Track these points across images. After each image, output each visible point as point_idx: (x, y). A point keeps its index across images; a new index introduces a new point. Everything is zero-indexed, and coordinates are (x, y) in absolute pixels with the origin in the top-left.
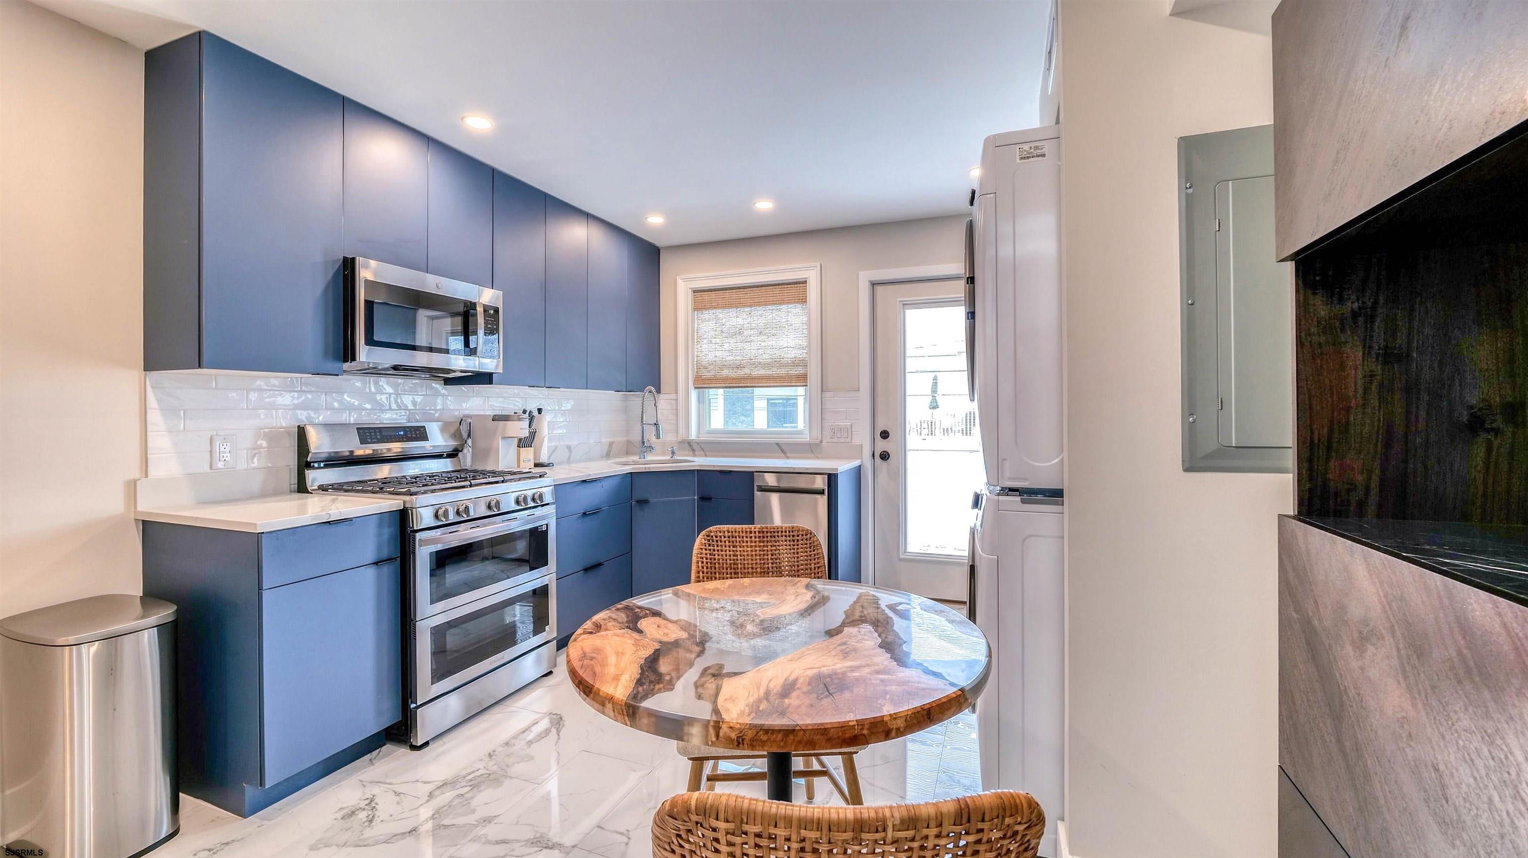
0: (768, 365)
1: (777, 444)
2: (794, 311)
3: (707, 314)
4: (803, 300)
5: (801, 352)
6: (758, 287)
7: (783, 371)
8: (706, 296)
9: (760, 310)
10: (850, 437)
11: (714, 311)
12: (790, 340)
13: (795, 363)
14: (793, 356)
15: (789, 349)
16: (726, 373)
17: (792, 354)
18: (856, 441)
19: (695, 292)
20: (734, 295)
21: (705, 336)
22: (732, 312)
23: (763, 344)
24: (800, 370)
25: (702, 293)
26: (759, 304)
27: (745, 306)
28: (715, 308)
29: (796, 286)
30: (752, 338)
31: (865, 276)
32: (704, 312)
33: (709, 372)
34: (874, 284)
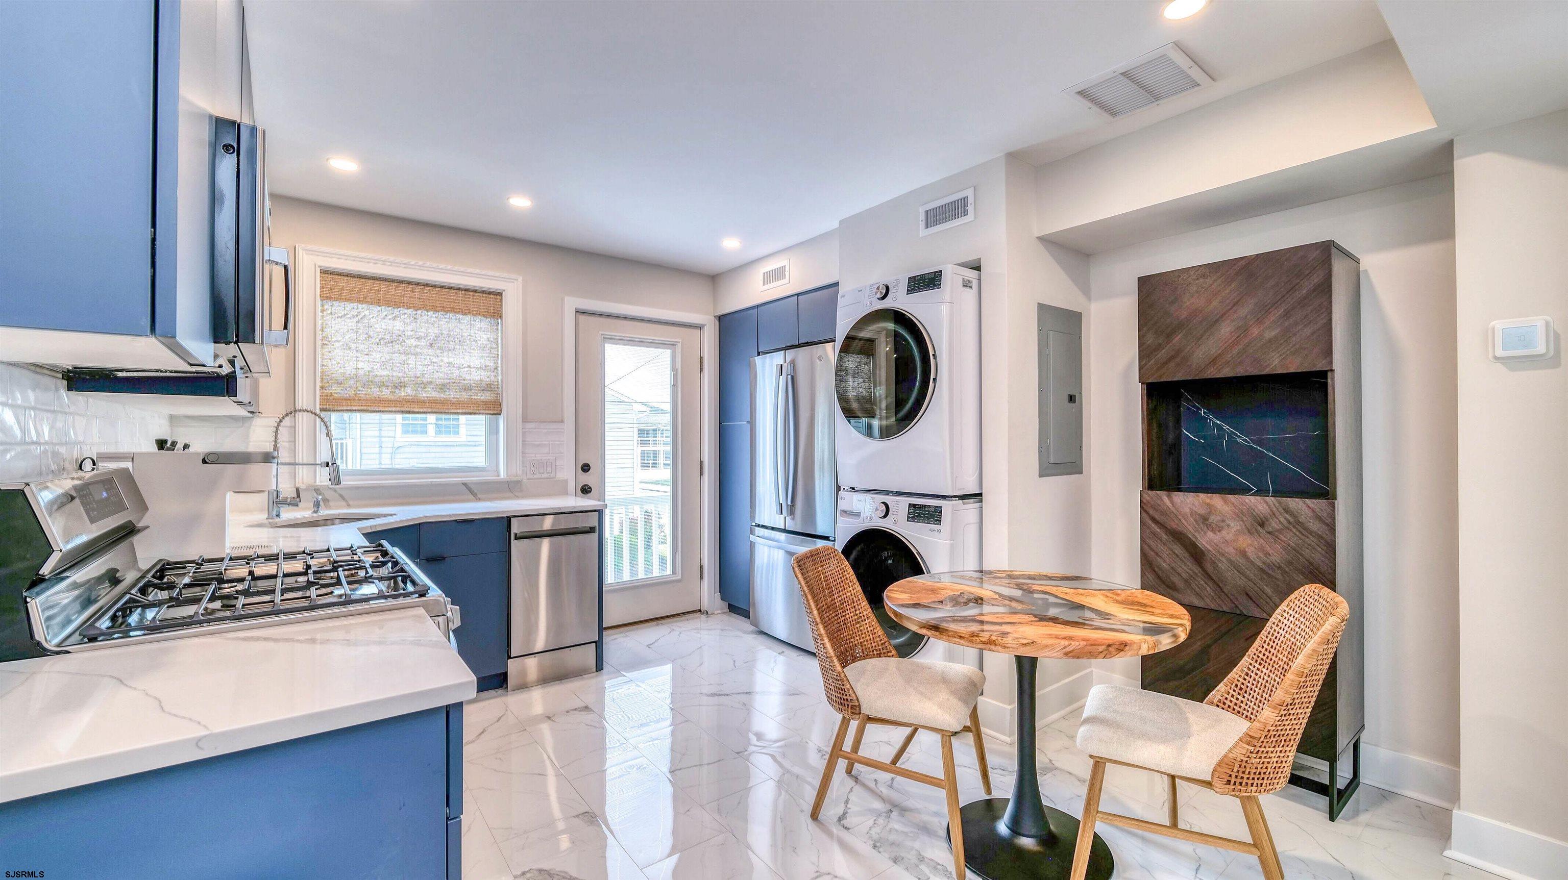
0: (443, 387)
1: (465, 484)
2: (478, 325)
3: (339, 307)
4: (496, 314)
5: (488, 374)
6: (431, 286)
7: (464, 396)
8: (343, 283)
9: (431, 316)
10: (553, 473)
11: (354, 305)
12: (473, 359)
13: (479, 388)
14: (477, 378)
15: (472, 370)
16: (375, 392)
17: (475, 376)
18: (560, 476)
19: (325, 272)
20: (395, 291)
21: (339, 337)
22: (388, 312)
23: (435, 359)
24: (487, 396)
25: (337, 277)
26: (432, 308)
27: (410, 308)
28: (359, 301)
29: (485, 295)
30: (419, 350)
31: (572, 303)
32: (336, 304)
33: (345, 388)
34: (578, 312)
